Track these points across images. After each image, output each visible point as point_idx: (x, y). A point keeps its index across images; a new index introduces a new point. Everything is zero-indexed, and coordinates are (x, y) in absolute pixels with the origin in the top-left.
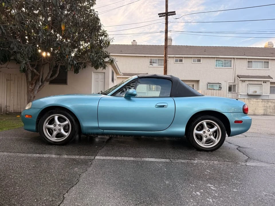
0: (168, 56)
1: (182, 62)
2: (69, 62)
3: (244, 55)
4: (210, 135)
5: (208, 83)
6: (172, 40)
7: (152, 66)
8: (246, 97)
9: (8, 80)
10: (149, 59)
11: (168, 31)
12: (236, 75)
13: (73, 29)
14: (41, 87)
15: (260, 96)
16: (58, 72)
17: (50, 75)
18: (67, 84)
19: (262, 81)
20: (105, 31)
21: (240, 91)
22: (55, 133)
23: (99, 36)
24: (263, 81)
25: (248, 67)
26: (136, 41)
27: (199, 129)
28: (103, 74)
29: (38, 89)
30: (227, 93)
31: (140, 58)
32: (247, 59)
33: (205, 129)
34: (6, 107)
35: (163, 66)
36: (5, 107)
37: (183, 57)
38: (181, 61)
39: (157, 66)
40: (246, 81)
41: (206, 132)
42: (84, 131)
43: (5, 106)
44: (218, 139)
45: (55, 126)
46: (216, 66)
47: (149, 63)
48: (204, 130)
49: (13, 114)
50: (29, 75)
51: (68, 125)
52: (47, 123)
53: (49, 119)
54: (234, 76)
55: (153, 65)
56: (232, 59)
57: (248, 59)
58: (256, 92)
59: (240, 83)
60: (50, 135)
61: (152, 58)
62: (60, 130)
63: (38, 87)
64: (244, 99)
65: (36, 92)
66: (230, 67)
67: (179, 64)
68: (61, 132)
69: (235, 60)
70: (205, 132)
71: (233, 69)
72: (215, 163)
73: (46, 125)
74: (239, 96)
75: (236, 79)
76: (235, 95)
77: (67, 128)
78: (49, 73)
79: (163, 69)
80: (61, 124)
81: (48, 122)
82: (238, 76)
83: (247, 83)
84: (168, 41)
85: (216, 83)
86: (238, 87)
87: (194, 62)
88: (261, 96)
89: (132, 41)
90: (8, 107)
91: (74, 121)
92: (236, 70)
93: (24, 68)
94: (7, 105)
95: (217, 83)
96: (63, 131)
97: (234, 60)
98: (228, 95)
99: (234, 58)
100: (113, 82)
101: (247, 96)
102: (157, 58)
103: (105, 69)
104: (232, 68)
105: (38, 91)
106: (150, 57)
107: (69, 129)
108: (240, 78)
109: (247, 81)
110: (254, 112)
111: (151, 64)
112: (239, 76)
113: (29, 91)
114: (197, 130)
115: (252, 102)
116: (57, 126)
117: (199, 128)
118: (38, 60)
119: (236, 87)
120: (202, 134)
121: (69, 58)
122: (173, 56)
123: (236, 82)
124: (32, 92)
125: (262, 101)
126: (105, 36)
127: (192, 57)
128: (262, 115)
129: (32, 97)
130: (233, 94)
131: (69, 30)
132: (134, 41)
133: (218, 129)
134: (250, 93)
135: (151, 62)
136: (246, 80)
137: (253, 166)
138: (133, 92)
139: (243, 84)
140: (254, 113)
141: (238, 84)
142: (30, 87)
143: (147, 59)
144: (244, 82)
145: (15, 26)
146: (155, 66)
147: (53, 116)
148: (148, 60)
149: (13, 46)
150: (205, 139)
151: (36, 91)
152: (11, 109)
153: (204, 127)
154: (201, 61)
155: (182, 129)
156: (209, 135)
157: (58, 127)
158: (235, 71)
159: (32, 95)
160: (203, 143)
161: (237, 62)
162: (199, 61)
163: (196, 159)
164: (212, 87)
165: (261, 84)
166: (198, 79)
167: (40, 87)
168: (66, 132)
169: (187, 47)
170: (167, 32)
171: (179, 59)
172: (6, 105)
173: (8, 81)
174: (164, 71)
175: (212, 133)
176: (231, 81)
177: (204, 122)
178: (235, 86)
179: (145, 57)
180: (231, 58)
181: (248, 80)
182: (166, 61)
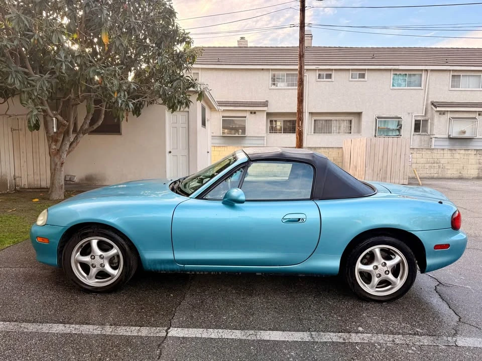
0: (306, 67)
1: (331, 78)
2: (120, 105)
3: (446, 63)
4: (387, 272)
5: (378, 118)
6: (312, 37)
7: (277, 88)
8: (446, 144)
9: (14, 130)
10: (270, 75)
11: (306, 24)
12: (429, 102)
13: (124, 41)
14: (74, 144)
15: (470, 139)
16: (103, 117)
17: (88, 122)
18: (121, 134)
19: (476, 112)
20: (188, 34)
21: (435, 132)
22: (94, 271)
23: (176, 43)
24: (479, 111)
25: (452, 86)
26: (246, 39)
27: (366, 261)
28: (186, 114)
29: (67, 149)
30: (412, 134)
31: (253, 73)
32: (451, 72)
33: (378, 260)
34: (15, 179)
35: (297, 87)
36: (13, 178)
37: (332, 70)
38: (329, 76)
39: (285, 88)
40: (446, 113)
41: (380, 266)
42: (148, 266)
43: (12, 175)
44: (401, 278)
45: (93, 258)
46: (393, 86)
47: (270, 82)
48: (375, 264)
49: (28, 190)
50: (49, 124)
51: (118, 256)
52: (79, 253)
53: (81, 246)
54: (425, 104)
55: (277, 86)
56: (423, 72)
57: (453, 70)
58: (464, 132)
59: (436, 115)
60: (85, 275)
61: (276, 73)
62: (102, 265)
63: (68, 146)
64: (443, 149)
65: (64, 156)
66: (420, 88)
67: (325, 84)
68: (104, 269)
69: (429, 72)
70: (377, 267)
71: (423, 91)
72: (397, 341)
73: (76, 256)
74: (433, 139)
75: (429, 108)
76: (426, 138)
77: (116, 260)
78: (86, 118)
79: (296, 92)
80: (104, 254)
81: (80, 251)
82: (432, 104)
83: (449, 115)
84: (306, 38)
85: (391, 116)
86: (432, 124)
87: (352, 78)
88: (474, 140)
89: (239, 39)
90: (17, 179)
91: (127, 248)
92: (430, 93)
93: (35, 123)
94: (17, 175)
95: (394, 116)
96: (108, 268)
97: (426, 72)
98: (413, 138)
99: (426, 70)
100: (205, 126)
101: (448, 140)
102: (285, 73)
103: (189, 107)
104: (422, 88)
105: (69, 152)
106: (272, 69)
107: (119, 262)
108: (436, 107)
109: (449, 113)
110: (460, 173)
111: (274, 84)
112: (435, 104)
113: (51, 153)
114: (362, 262)
115: (457, 156)
116: (97, 258)
117: (366, 258)
118: (64, 100)
119: (429, 124)
120: (371, 271)
121: (119, 99)
122: (315, 68)
123: (429, 115)
124: (58, 156)
125: (475, 153)
126: (186, 42)
127: (349, 70)
128: (473, 178)
129: (59, 163)
130: (423, 137)
131: (117, 43)
132: (242, 38)
133: (402, 261)
134: (454, 134)
135: (274, 80)
136: (448, 111)
137: (469, 349)
138: (239, 196)
139: (441, 119)
140: (461, 175)
141: (432, 119)
142: (54, 147)
143: (266, 73)
144: (444, 114)
145: (13, 43)
146: (280, 88)
147: (87, 241)
148: (268, 77)
149: (13, 80)
150: (376, 280)
151: (66, 153)
152: (24, 182)
153: (376, 258)
154: (366, 77)
155: (333, 263)
156: (385, 272)
157: (98, 261)
158: (428, 94)
159: (57, 160)
160: (372, 287)
161: (433, 77)
162: (362, 76)
163: (360, 329)
164: (384, 125)
165: (475, 118)
166: (360, 111)
167: (71, 145)
168: (115, 268)
169: (340, 49)
170: (304, 26)
171: (325, 73)
172: (14, 176)
173: (14, 132)
174: (298, 101)
175: (390, 270)
176: (419, 114)
177: (377, 249)
178: (426, 121)
179: (262, 72)
180: (422, 70)
181: (451, 111)
182: (301, 83)
